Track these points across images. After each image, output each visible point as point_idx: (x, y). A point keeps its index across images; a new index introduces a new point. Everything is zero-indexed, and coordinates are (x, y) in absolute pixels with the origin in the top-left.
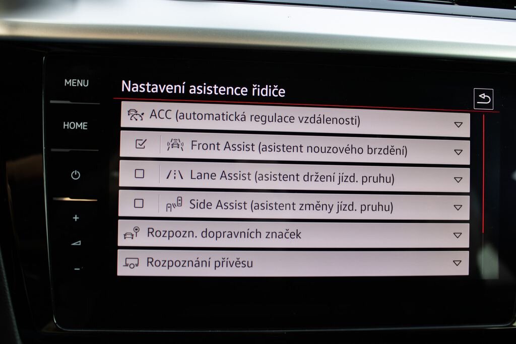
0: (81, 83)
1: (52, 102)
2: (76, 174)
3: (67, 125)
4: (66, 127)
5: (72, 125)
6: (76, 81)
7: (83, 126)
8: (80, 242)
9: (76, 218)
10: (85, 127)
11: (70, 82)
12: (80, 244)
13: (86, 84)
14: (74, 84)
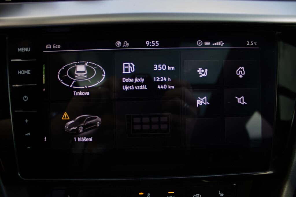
0: (27, 50)
1: (12, 60)
2: (25, 98)
3: (20, 72)
4: (20, 73)
5: (23, 72)
6: (24, 49)
7: (28, 72)
8: (29, 133)
9: (27, 121)
10: (29, 73)
11: (21, 50)
12: (29, 135)
13: (29, 50)
14: (23, 50)
